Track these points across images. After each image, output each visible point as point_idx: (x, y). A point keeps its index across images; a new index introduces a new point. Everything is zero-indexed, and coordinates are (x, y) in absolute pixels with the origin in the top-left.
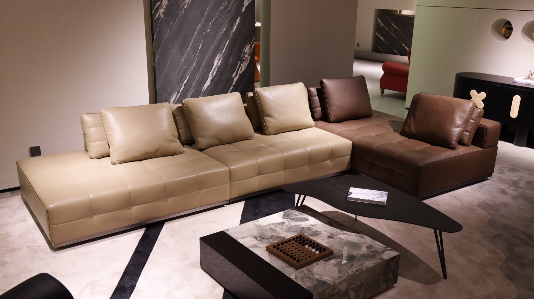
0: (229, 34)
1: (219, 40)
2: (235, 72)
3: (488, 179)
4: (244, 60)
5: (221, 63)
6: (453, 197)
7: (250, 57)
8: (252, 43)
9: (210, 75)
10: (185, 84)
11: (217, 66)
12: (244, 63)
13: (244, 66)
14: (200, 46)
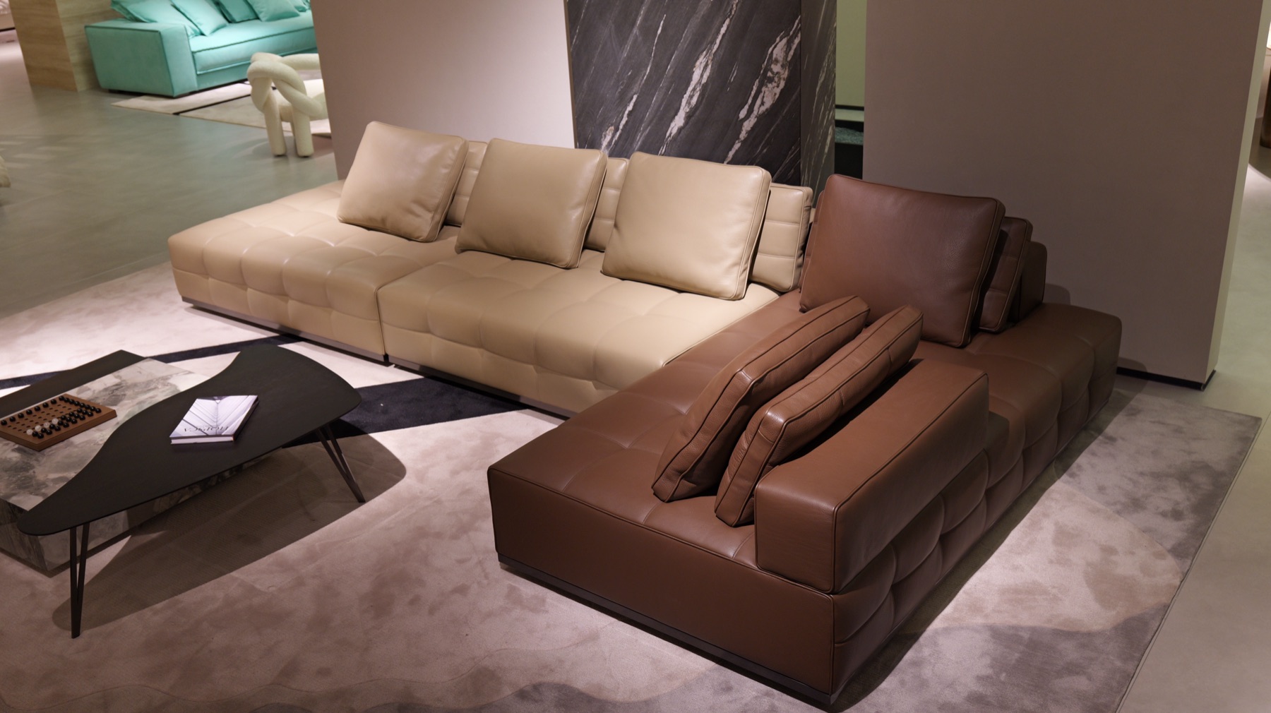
0: (728, 3)
1: (703, 16)
2: (747, 107)
4: (770, 77)
5: (709, 77)
7: (787, 73)
8: (791, 33)
9: (684, 101)
10: (630, 113)
11: (699, 82)
12: (770, 86)
13: (769, 96)
14: (660, 29)
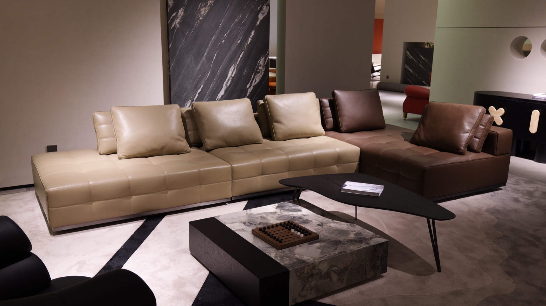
0: (243, 46)
1: (233, 51)
2: (250, 83)
3: (501, 189)
4: (258, 71)
5: (235, 74)
6: (462, 203)
7: (264, 69)
8: (266, 55)
9: (224, 85)
10: (200, 93)
11: (231, 76)
12: (258, 74)
13: (258, 78)
14: (215, 57)
